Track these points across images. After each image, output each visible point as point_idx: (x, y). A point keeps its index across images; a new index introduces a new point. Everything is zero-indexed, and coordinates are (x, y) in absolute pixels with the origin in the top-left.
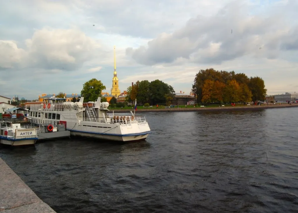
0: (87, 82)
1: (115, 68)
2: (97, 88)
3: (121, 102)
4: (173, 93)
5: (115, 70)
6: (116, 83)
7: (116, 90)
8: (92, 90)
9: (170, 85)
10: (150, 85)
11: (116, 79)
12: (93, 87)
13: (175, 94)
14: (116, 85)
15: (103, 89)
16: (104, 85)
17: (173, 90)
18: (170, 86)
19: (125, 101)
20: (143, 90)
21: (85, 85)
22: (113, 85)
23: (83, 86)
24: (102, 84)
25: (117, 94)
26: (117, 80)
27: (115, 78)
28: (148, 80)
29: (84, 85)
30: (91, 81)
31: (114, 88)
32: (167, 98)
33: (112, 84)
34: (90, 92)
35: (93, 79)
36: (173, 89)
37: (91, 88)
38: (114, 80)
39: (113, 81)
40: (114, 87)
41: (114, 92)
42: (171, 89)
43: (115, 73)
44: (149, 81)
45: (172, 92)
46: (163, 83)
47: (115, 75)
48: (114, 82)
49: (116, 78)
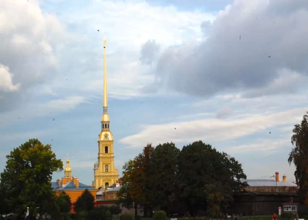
0: (17, 149)
1: (105, 106)
2: (39, 166)
3: (104, 205)
4: (242, 180)
5: (105, 110)
6: (106, 148)
7: (107, 170)
8: (29, 170)
9: (232, 156)
10: (179, 158)
11: (106, 136)
12: (30, 164)
13: (245, 185)
14: (107, 155)
15: (55, 170)
16: (57, 158)
17: (241, 170)
18: (233, 159)
19: (118, 202)
20: (160, 172)
21: (11, 157)
22: (99, 154)
23: (7, 160)
24: (54, 155)
25: (110, 180)
26: (110, 138)
27: (104, 133)
28: (173, 142)
29: (8, 157)
30: (26, 146)
31: (101, 163)
32: (211, 196)
33: (98, 152)
34: (22, 177)
35: (31, 141)
36: (242, 168)
37: (27, 166)
38: (102, 138)
39: (99, 142)
40: (101, 159)
41: (101, 174)
42: (236, 167)
43: (106, 118)
44: (176, 146)
45: (238, 177)
46: (215, 150)
47: (105, 126)
48: (101, 146)
49: (108, 133)
